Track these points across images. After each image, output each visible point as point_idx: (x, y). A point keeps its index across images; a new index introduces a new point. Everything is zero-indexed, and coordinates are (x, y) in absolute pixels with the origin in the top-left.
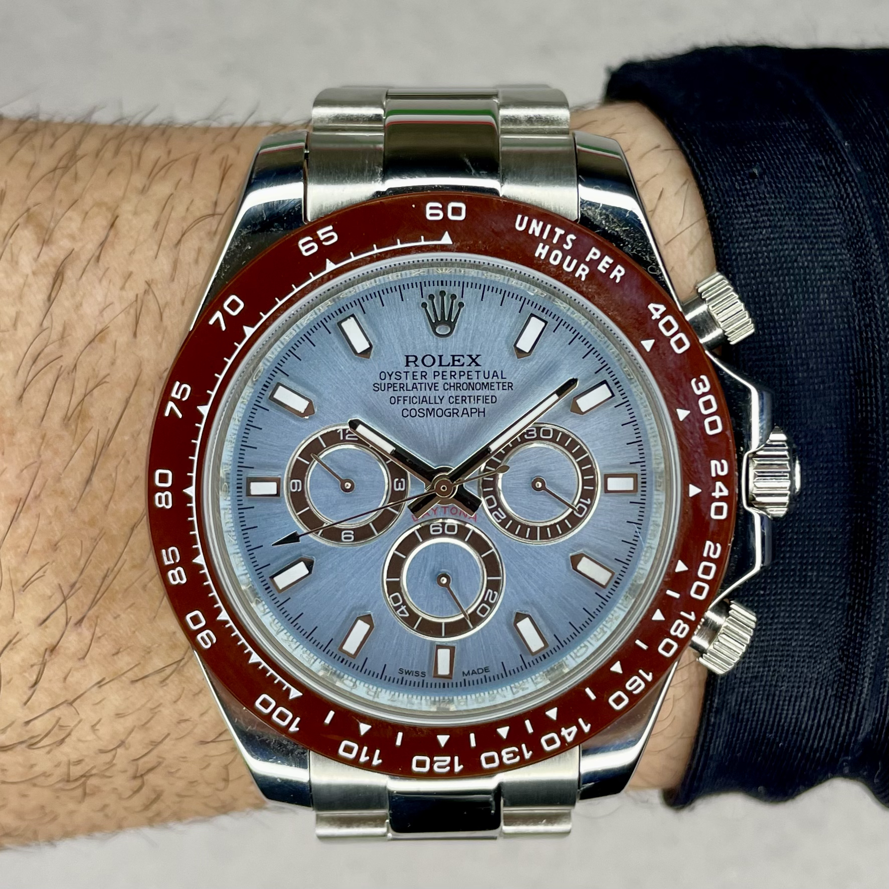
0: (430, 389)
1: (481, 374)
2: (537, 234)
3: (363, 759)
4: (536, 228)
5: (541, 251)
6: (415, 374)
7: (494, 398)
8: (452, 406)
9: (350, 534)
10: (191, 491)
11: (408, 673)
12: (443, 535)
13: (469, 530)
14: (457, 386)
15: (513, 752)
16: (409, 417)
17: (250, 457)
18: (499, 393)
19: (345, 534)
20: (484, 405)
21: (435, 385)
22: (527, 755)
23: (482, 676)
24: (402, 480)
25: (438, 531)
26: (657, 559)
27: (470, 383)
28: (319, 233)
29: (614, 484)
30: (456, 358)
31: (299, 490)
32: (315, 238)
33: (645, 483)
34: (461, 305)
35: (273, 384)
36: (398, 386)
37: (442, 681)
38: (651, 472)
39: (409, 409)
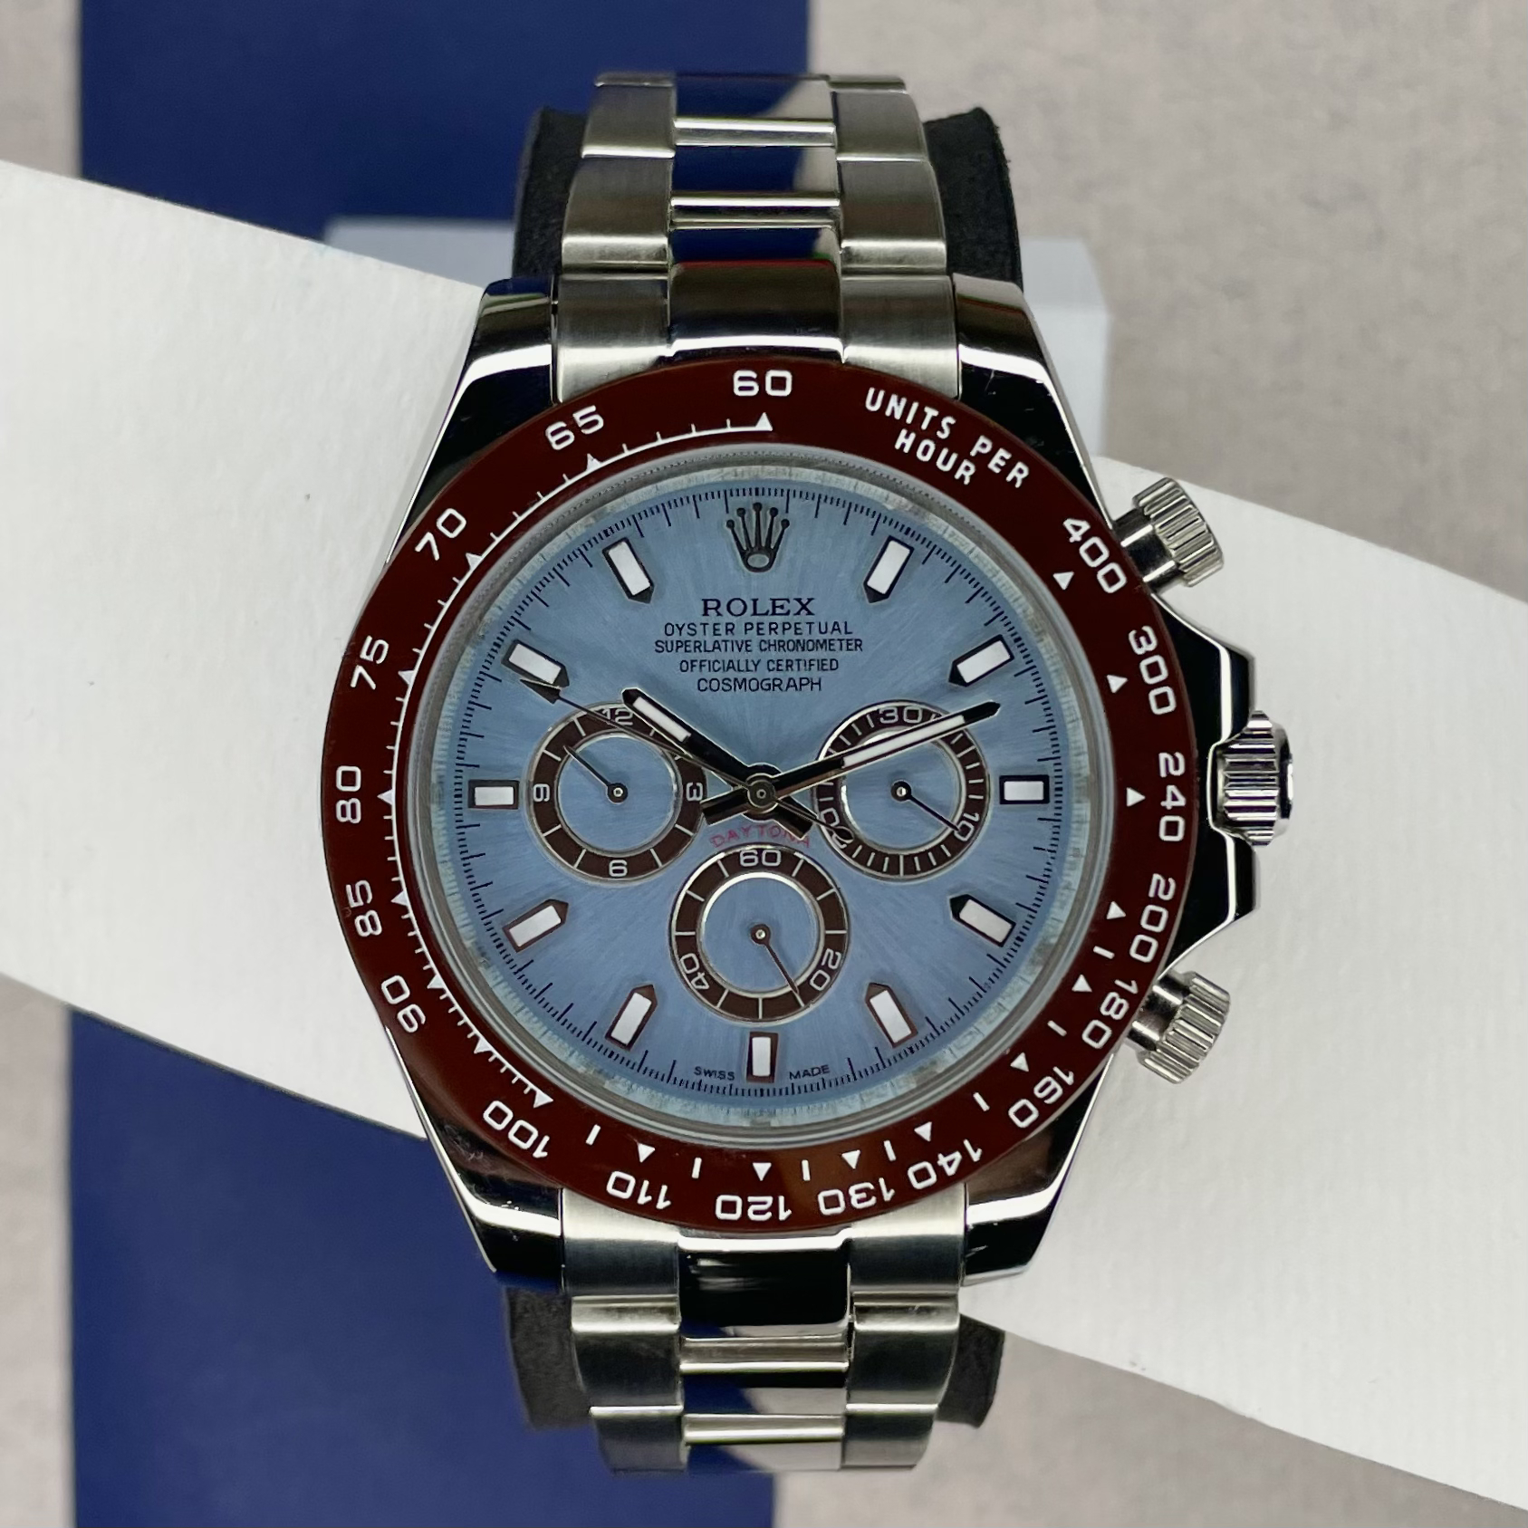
0: (740, 650)
1: (815, 628)
2: (898, 416)
3: (643, 1199)
4: (896, 407)
5: (904, 441)
6: (716, 627)
7: (834, 662)
8: (772, 675)
9: (621, 865)
10: (389, 797)
11: (709, 1073)
12: (760, 867)
13: (799, 859)
14: (781, 645)
15: (866, 1190)
16: (708, 691)
17: (473, 752)
18: (841, 655)
19: (614, 865)
20: (821, 674)
21: (747, 643)
22: (888, 1196)
23: (817, 1079)
24: (699, 785)
25: (752, 861)
26: (1079, 902)
27: (798, 641)
28: (577, 416)
29: (1014, 790)
30: (778, 603)
31: (546, 800)
32: (572, 423)
33: (1060, 789)
34: (786, 523)
35: (508, 641)
36: (692, 644)
37: (758, 1085)
38: (1070, 775)
39: (709, 679)
